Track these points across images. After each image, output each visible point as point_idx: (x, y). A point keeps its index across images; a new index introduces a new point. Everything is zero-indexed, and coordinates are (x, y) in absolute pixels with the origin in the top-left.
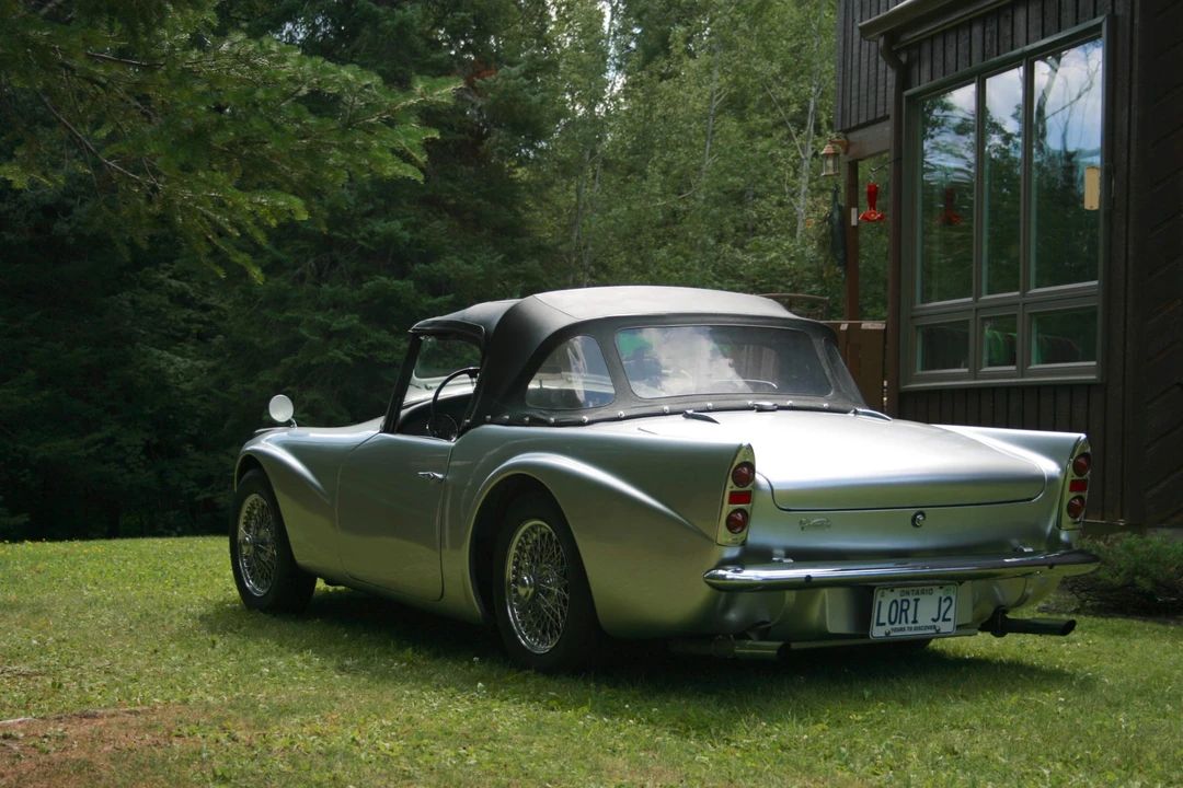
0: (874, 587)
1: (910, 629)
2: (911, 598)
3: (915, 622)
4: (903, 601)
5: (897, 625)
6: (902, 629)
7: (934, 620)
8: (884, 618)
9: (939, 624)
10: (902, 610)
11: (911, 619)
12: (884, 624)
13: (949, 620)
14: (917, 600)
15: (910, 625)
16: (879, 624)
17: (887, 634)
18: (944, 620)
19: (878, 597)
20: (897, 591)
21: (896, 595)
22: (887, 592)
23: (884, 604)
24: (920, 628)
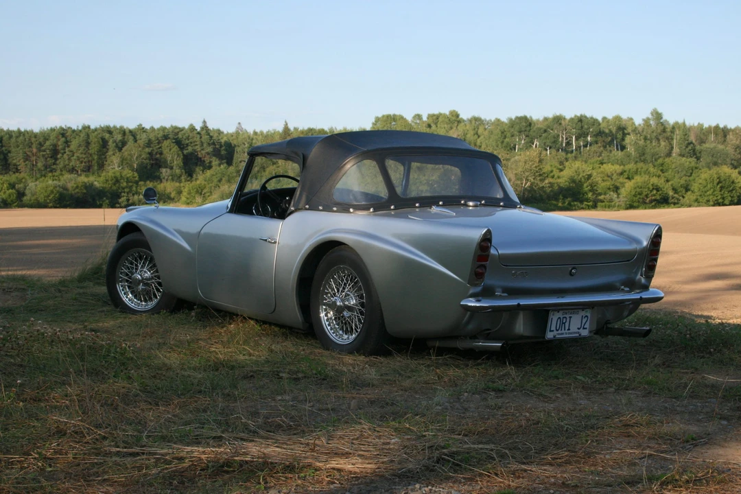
0: (549, 310)
1: (566, 333)
2: (567, 316)
3: (569, 329)
4: (563, 318)
5: (560, 332)
6: (562, 334)
7: (579, 329)
8: (553, 328)
9: (581, 330)
10: (563, 323)
11: (567, 328)
12: (553, 331)
13: (586, 328)
14: (570, 317)
15: (566, 331)
16: (551, 331)
17: (554, 336)
18: (584, 328)
19: (551, 316)
20: (561, 312)
21: (560, 315)
22: (556, 313)
23: (554, 318)
24: (571, 333)
